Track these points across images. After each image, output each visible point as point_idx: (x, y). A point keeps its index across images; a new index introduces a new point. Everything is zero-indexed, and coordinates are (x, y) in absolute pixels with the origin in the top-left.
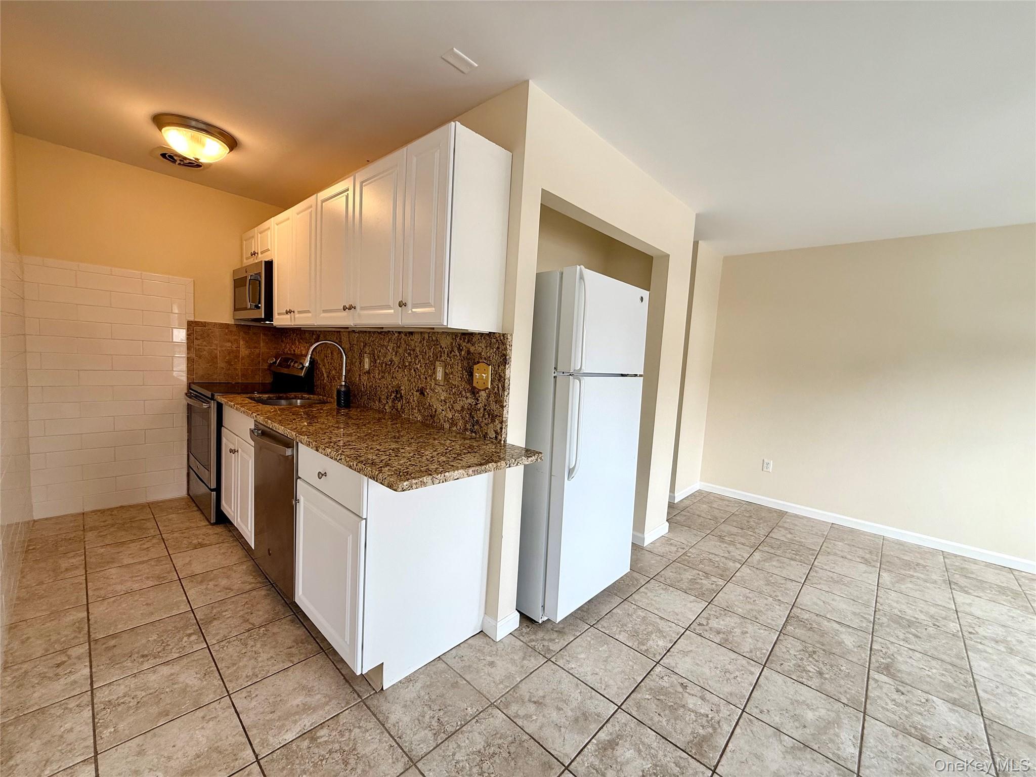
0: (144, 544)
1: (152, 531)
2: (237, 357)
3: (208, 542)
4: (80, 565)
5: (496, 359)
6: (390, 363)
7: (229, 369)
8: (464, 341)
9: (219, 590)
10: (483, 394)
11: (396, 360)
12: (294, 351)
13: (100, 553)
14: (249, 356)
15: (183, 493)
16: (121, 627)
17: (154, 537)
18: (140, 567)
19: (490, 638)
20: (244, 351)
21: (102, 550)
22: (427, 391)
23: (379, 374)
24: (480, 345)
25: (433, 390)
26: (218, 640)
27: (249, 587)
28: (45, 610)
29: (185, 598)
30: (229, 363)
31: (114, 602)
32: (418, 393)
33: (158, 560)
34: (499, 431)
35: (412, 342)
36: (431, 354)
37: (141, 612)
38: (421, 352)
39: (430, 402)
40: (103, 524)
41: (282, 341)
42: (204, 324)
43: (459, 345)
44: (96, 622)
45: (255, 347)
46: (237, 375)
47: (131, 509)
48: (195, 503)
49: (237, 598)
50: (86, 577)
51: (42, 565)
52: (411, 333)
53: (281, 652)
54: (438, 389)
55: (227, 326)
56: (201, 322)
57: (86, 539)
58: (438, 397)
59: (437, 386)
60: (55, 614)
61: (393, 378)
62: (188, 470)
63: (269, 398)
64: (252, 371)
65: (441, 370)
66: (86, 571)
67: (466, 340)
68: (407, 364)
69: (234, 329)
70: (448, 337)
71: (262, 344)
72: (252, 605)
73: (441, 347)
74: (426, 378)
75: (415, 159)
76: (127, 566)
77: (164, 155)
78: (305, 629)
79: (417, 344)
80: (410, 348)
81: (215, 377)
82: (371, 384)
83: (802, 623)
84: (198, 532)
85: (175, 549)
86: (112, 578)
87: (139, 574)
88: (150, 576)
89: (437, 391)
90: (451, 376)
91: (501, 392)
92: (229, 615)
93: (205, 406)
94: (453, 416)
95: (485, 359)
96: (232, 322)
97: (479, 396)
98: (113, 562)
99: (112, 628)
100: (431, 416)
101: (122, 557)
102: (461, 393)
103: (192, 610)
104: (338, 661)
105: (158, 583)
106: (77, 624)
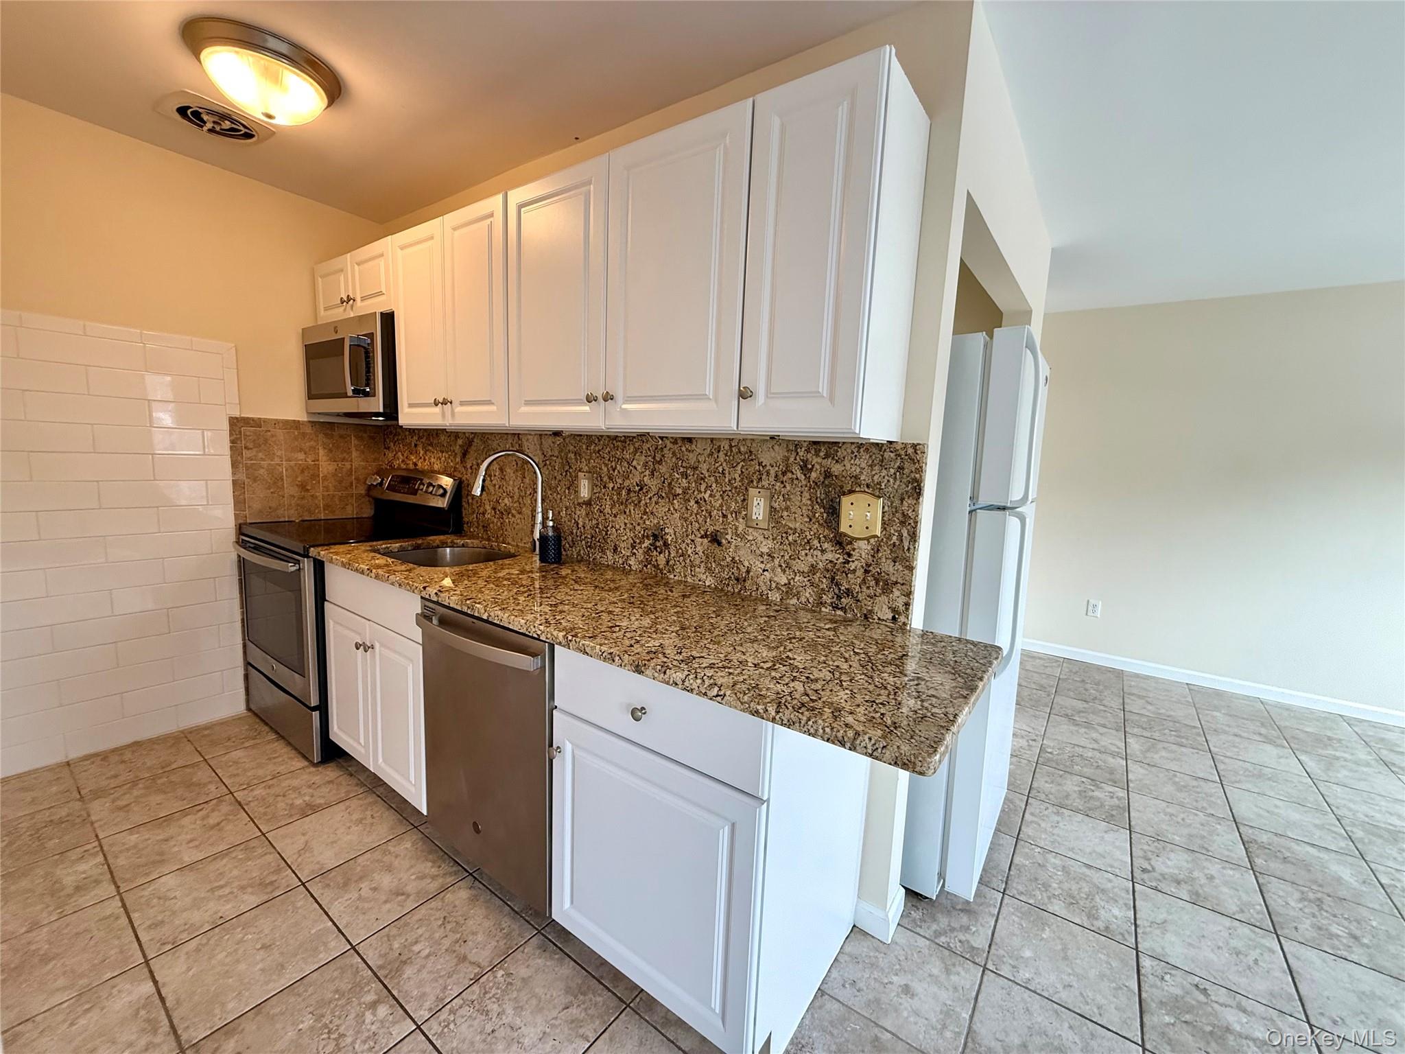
0: (207, 816)
1: (212, 787)
2: (315, 476)
3: (322, 801)
4: (101, 874)
5: (895, 486)
6: (637, 488)
7: (303, 498)
8: (817, 455)
9: (384, 898)
10: (863, 548)
11: (653, 484)
12: (415, 464)
13: (132, 844)
14: (334, 475)
15: (240, 707)
16: (234, 1008)
17: (220, 799)
18: (220, 864)
19: (873, 937)
20: (326, 467)
21: (134, 838)
22: (729, 537)
23: (612, 506)
24: (857, 462)
25: (742, 537)
26: (430, 1009)
27: (433, 886)
28: (64, 988)
29: (331, 923)
30: (303, 487)
31: (198, 950)
32: (705, 541)
33: (245, 845)
34: (902, 608)
35: (691, 455)
36: (737, 476)
37: (259, 966)
38: (712, 472)
39: (734, 555)
40: (114, 783)
41: (388, 448)
42: (257, 423)
43: (805, 462)
44: (178, 1002)
45: (343, 460)
46: (317, 507)
47: (156, 746)
48: (266, 724)
49: (423, 910)
50: (122, 900)
51: (24, 883)
52: (690, 440)
53: (556, 1018)
54: (753, 534)
55: (296, 424)
56: (253, 419)
57: (93, 818)
58: (754, 548)
59: (751, 530)
60: (88, 997)
61: (645, 513)
62: (246, 670)
63: (402, 549)
64: (341, 499)
65: (762, 504)
66: (118, 887)
67: (822, 454)
68: (679, 491)
69: (308, 430)
70: (776, 447)
71: (355, 454)
72: (457, 923)
73: (760, 464)
74: (724, 516)
75: (776, 122)
76: (191, 866)
77: (182, 111)
78: (572, 963)
79: (701, 459)
80: (684, 464)
81: (280, 512)
82: (594, 522)
83: (1267, 851)
84: (295, 783)
85: (269, 820)
86: (175, 897)
87: (222, 883)
88: (245, 883)
89: (750, 538)
90: (785, 514)
91: (906, 545)
92: (427, 951)
93: (292, 568)
94: (789, 580)
95: (868, 486)
96: (303, 417)
97: (854, 550)
98: (162, 862)
99: (217, 1011)
100: (737, 580)
101: (176, 849)
102: (808, 542)
103: (353, 948)
104: (663, 1025)
105: (266, 898)
106: (143, 1013)
